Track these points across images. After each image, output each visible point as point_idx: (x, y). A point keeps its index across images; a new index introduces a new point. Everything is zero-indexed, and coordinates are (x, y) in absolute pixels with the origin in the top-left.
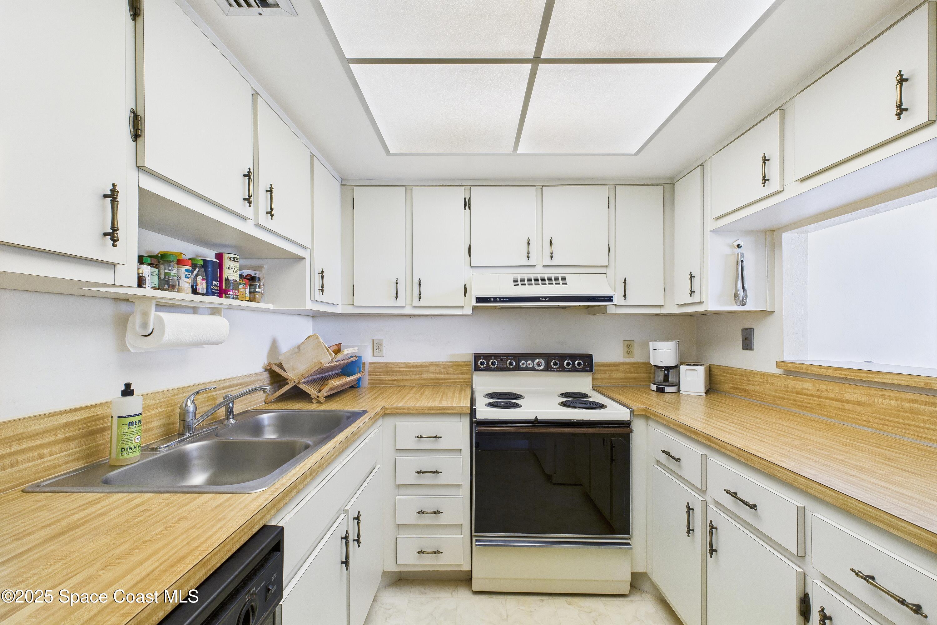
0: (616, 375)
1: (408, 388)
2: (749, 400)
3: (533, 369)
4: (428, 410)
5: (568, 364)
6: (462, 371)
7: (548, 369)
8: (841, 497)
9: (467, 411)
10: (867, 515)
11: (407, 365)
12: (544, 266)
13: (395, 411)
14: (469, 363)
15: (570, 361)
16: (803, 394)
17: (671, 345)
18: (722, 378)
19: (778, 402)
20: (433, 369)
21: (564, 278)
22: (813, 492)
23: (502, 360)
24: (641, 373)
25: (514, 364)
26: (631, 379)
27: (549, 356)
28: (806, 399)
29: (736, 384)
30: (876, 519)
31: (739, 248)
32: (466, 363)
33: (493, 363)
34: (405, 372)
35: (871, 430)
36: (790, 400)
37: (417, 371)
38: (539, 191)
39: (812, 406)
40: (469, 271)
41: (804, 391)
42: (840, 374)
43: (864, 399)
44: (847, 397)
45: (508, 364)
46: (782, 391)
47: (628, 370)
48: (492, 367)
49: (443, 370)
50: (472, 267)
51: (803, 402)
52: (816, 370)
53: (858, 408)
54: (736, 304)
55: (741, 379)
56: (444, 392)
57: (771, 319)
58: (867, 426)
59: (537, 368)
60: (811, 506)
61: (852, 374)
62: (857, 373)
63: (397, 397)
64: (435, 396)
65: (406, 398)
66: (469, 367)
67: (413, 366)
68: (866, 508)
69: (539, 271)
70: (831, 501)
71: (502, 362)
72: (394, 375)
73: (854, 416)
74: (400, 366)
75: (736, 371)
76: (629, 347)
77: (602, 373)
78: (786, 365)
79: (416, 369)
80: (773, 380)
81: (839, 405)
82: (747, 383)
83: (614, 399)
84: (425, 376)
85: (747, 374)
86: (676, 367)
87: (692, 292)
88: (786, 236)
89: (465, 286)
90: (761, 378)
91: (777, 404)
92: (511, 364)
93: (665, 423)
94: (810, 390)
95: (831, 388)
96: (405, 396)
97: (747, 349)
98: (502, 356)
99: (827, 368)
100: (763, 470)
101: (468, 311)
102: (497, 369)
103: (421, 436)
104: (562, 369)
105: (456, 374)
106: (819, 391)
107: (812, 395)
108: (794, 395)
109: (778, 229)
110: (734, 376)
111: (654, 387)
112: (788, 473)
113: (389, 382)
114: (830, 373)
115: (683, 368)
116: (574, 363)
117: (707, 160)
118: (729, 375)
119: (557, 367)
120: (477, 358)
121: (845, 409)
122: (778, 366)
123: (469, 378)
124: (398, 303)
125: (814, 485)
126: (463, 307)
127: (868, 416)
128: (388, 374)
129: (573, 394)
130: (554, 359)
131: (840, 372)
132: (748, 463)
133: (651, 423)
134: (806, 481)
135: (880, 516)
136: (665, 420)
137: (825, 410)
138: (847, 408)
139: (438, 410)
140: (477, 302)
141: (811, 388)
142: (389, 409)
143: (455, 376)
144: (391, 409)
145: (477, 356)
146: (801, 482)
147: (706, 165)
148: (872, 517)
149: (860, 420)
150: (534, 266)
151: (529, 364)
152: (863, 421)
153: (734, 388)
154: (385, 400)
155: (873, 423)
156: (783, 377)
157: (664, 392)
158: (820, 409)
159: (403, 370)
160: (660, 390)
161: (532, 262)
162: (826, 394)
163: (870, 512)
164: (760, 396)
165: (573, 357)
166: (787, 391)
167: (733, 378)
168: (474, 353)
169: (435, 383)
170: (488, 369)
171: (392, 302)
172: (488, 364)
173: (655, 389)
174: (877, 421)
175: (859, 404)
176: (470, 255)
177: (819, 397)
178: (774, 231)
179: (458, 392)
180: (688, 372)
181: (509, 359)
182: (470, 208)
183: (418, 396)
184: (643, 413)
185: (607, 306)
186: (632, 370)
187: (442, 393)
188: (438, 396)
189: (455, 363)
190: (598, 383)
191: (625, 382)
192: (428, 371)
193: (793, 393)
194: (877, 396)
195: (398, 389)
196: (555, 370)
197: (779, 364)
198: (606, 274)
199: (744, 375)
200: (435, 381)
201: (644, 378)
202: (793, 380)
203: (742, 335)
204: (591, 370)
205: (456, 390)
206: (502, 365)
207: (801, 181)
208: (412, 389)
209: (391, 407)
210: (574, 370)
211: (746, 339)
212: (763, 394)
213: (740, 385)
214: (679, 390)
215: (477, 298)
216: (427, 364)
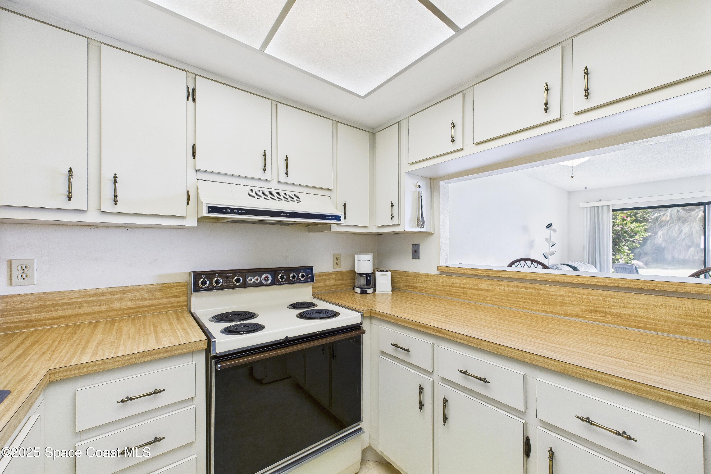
0: (329, 283)
1: (86, 325)
2: (418, 293)
3: (261, 285)
4: (140, 357)
5: (293, 277)
6: (176, 294)
7: (275, 282)
8: (562, 364)
9: (203, 346)
10: (584, 375)
11: (85, 294)
12: (279, 182)
13: (76, 372)
14: (184, 284)
15: (295, 274)
16: (453, 287)
17: (369, 257)
18: (398, 279)
19: (438, 293)
20: (130, 295)
21: (297, 196)
22: (537, 363)
23: (227, 277)
24: (345, 280)
25: (241, 280)
26: (340, 285)
27: (275, 271)
28: (456, 290)
29: (408, 283)
30: (591, 377)
31: (419, 187)
32: (181, 284)
33: (217, 282)
34: (80, 305)
35: (494, 306)
36: (445, 291)
37: (102, 301)
38: (274, 107)
39: (459, 294)
40: (192, 176)
41: (454, 285)
42: (477, 273)
43: (490, 287)
44: (481, 287)
45: (234, 281)
46: (440, 285)
47: (337, 278)
48: (215, 285)
49: (146, 296)
50: (197, 171)
51: (454, 292)
52: (462, 271)
53: (486, 293)
54: (418, 227)
55: (412, 279)
56: (154, 324)
57: (432, 238)
58: (492, 304)
59: (264, 282)
60: (532, 374)
61: (484, 272)
62: (487, 271)
63: (72, 345)
64: (143, 332)
65: (92, 345)
66: (184, 288)
67: (96, 295)
68: (582, 370)
69: (274, 186)
70: (554, 368)
71: (228, 279)
72: (57, 310)
73: (484, 298)
74: (70, 297)
75: (408, 274)
76: (337, 259)
77: (318, 283)
78: (444, 268)
79: (102, 298)
80: (435, 279)
81: (475, 292)
82: (416, 282)
83: (339, 304)
84: (117, 305)
85: (416, 276)
86: (373, 273)
87: (392, 217)
88: (442, 183)
89: (188, 192)
90: (426, 278)
91: (437, 295)
92: (238, 280)
93: (393, 321)
94: (458, 284)
95: (471, 282)
96: (88, 342)
97: (416, 258)
98: (228, 273)
99: (469, 269)
100: (492, 351)
101: (192, 222)
102: (223, 288)
103: (127, 397)
104: (288, 282)
105: (167, 298)
106: (464, 284)
107: (459, 287)
108: (448, 287)
109: (437, 178)
110: (407, 277)
111: (358, 290)
112: (515, 351)
113: (46, 321)
114: (471, 272)
115: (378, 274)
116: (298, 276)
117: (403, 120)
118: (403, 277)
119: (283, 280)
120: (196, 277)
121: (479, 294)
122: (438, 269)
123: (186, 301)
124: (72, 205)
125: (538, 358)
126: (184, 217)
127: (492, 297)
128: (45, 310)
129: (301, 304)
130: (280, 273)
131: (477, 272)
132: (478, 347)
133: (374, 322)
134: (532, 356)
135: (594, 375)
136: (393, 319)
137: (467, 296)
138: (480, 293)
139: (158, 354)
140: (209, 212)
141: (458, 282)
142: (60, 372)
143: (166, 301)
144: (65, 371)
145: (197, 275)
146: (527, 357)
147: (403, 123)
148: (587, 376)
149: (487, 300)
150: (269, 181)
151: (257, 280)
152: (489, 301)
153: (407, 286)
154: (48, 355)
155: (495, 301)
156: (441, 277)
157: (366, 294)
158: (464, 295)
159: (77, 302)
160: (364, 292)
161: (267, 176)
162: (468, 286)
163: (586, 373)
164: (425, 290)
165: (297, 270)
166: (443, 286)
167: (406, 278)
168: (193, 272)
169: (135, 312)
170: (211, 288)
171: (63, 203)
172: (211, 283)
173: (360, 292)
174: (497, 300)
175: (487, 290)
176: (194, 156)
177: (464, 288)
178: (434, 179)
179: (176, 322)
180: (381, 276)
181: (236, 276)
182: (194, 100)
183: (113, 337)
184: (369, 315)
185: (331, 225)
186: (340, 278)
187: (152, 326)
188: (148, 331)
189: (165, 285)
190: (316, 291)
191: (335, 288)
192: (122, 299)
193: (447, 286)
194: (497, 285)
195: (68, 331)
196: (282, 283)
197: (439, 268)
198: (330, 196)
199: (414, 277)
200: (133, 311)
201: (348, 284)
202: (447, 278)
203: (412, 249)
204: (312, 281)
205: (171, 318)
206: (228, 282)
207: (476, 144)
208: (95, 326)
209: (64, 369)
210: (298, 282)
211: (415, 251)
212: (427, 288)
213: (411, 283)
214: (375, 290)
215: (209, 207)
216: (121, 290)
